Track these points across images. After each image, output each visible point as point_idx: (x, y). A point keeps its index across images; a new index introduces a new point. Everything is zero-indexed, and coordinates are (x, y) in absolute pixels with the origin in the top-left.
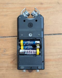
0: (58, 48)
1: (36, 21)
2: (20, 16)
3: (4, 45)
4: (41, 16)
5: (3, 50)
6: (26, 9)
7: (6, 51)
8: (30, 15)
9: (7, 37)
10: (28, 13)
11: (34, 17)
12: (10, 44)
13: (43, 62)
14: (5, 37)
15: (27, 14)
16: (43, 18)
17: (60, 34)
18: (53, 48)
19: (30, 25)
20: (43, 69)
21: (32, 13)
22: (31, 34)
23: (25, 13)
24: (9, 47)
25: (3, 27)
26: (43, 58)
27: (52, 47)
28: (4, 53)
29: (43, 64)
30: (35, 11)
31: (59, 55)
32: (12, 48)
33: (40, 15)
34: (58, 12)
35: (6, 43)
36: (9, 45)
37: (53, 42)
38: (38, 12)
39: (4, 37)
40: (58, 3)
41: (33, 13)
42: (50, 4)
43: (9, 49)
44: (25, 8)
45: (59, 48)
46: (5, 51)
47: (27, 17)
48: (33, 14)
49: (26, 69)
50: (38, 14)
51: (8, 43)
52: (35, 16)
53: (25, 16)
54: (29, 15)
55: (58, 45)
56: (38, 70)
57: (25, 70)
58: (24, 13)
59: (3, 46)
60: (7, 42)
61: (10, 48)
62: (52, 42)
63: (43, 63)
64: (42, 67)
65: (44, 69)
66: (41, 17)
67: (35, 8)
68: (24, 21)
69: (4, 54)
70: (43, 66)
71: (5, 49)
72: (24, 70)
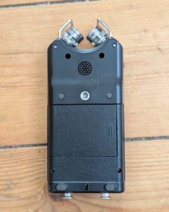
0: (161, 179)
1: (102, 56)
2: (56, 42)
3: (7, 169)
4: (115, 41)
5: (5, 185)
6: (72, 22)
7: (12, 186)
8: (82, 38)
9: (16, 147)
10: (78, 33)
11: (96, 45)
12: (23, 167)
13: (120, 171)
14: (11, 147)
15: (75, 36)
16: (121, 47)
17: (165, 137)
18: (145, 178)
19: (85, 68)
20: (120, 190)
21: (90, 35)
22: (86, 94)
23: (70, 34)
24: (22, 175)
25: (3, 118)
26: (119, 161)
27: (142, 175)
28: (7, 192)
29: (119, 178)
30: (97, 27)
31: (161, 197)
32: (31, 178)
33: (113, 39)
34: (157, 75)
35: (13, 163)
36: (22, 169)
37: (146, 160)
38: (107, 32)
39: (6, 147)
40: (159, 49)
41: (93, 34)
42: (135, 52)
43: (22, 181)
44: (70, 21)
45: (163, 179)
46: (9, 188)
47: (77, 44)
48: (93, 37)
49: (74, 192)
50: (105, 35)
51: (19, 163)
52: (99, 42)
53: (69, 41)
54: (80, 40)
55: (160, 168)
56: (107, 195)
57: (69, 195)
58: (66, 35)
59: (5, 172)
60: (17, 162)
61: (25, 177)
62: (142, 160)
63: (119, 174)
64: (117, 184)
65: (122, 191)
66: (115, 45)
67: (98, 21)
68: (68, 56)
69: (8, 196)
70: (119, 183)
71: (9, 180)
72: (66, 194)
